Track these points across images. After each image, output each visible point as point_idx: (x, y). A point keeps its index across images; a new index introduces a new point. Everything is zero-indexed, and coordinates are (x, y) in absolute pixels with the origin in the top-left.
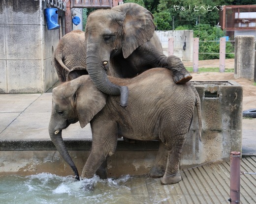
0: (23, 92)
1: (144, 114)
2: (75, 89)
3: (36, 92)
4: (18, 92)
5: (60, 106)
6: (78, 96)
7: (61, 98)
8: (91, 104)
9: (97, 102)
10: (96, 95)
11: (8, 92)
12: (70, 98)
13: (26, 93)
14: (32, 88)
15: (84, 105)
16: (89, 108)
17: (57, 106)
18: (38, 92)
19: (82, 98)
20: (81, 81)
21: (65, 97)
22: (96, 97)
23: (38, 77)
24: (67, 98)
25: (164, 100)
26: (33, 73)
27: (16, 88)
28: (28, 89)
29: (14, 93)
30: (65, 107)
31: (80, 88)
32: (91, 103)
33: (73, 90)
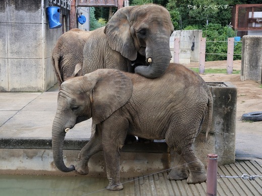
0: (24, 90)
1: (154, 117)
3: (37, 90)
4: (19, 90)
7: (79, 93)
8: (112, 99)
9: (118, 97)
10: (118, 90)
11: (10, 91)
13: (27, 92)
14: (33, 87)
15: (103, 100)
16: (109, 103)
18: (39, 91)
19: (101, 94)
21: (82, 92)
22: (118, 92)
23: (38, 76)
24: (85, 92)
25: (175, 104)
26: (34, 72)
27: (17, 86)
28: (29, 88)
29: (15, 91)
30: (82, 102)
31: (99, 82)
32: (112, 98)
33: (91, 84)
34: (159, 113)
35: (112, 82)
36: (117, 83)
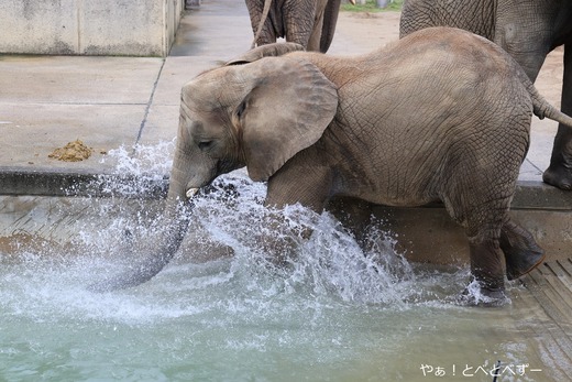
0: (117, 52)
1: (407, 152)
2: (248, 88)
3: (148, 52)
4: (105, 51)
5: (205, 128)
6: (250, 108)
7: (209, 108)
8: (286, 130)
9: (302, 126)
10: (303, 110)
11: (82, 52)
12: (230, 110)
13: (125, 56)
14: (138, 45)
15: (266, 131)
16: (279, 139)
17: (198, 126)
18: (153, 55)
19: (262, 115)
20: (263, 70)
21: (218, 106)
22: (302, 114)
23: (152, 18)
24: (224, 107)
25: (457, 120)
26: (142, 7)
27: (101, 42)
28: (129, 46)
29: (94, 53)
30: (217, 130)
31: (260, 87)
32: (287, 127)
33: (241, 89)
34: (420, 144)
35: (290, 91)
36: (301, 92)
